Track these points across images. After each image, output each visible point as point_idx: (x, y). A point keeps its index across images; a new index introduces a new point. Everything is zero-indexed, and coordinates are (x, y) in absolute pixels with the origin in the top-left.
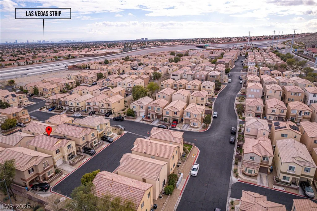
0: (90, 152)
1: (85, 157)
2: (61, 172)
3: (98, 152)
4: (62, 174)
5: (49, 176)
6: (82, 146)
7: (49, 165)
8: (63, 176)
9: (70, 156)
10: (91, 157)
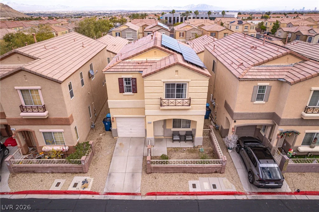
0: (256, 166)
1: (219, 171)
2: (80, 163)
3: (298, 192)
4: (82, 171)
5: (47, 148)
6: (240, 123)
7: (44, 109)
8: (79, 179)
9: (182, 130)
10: (245, 187)
